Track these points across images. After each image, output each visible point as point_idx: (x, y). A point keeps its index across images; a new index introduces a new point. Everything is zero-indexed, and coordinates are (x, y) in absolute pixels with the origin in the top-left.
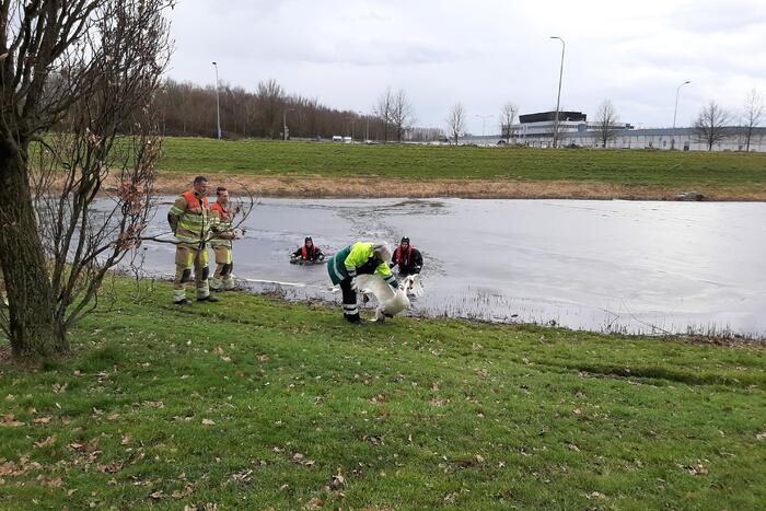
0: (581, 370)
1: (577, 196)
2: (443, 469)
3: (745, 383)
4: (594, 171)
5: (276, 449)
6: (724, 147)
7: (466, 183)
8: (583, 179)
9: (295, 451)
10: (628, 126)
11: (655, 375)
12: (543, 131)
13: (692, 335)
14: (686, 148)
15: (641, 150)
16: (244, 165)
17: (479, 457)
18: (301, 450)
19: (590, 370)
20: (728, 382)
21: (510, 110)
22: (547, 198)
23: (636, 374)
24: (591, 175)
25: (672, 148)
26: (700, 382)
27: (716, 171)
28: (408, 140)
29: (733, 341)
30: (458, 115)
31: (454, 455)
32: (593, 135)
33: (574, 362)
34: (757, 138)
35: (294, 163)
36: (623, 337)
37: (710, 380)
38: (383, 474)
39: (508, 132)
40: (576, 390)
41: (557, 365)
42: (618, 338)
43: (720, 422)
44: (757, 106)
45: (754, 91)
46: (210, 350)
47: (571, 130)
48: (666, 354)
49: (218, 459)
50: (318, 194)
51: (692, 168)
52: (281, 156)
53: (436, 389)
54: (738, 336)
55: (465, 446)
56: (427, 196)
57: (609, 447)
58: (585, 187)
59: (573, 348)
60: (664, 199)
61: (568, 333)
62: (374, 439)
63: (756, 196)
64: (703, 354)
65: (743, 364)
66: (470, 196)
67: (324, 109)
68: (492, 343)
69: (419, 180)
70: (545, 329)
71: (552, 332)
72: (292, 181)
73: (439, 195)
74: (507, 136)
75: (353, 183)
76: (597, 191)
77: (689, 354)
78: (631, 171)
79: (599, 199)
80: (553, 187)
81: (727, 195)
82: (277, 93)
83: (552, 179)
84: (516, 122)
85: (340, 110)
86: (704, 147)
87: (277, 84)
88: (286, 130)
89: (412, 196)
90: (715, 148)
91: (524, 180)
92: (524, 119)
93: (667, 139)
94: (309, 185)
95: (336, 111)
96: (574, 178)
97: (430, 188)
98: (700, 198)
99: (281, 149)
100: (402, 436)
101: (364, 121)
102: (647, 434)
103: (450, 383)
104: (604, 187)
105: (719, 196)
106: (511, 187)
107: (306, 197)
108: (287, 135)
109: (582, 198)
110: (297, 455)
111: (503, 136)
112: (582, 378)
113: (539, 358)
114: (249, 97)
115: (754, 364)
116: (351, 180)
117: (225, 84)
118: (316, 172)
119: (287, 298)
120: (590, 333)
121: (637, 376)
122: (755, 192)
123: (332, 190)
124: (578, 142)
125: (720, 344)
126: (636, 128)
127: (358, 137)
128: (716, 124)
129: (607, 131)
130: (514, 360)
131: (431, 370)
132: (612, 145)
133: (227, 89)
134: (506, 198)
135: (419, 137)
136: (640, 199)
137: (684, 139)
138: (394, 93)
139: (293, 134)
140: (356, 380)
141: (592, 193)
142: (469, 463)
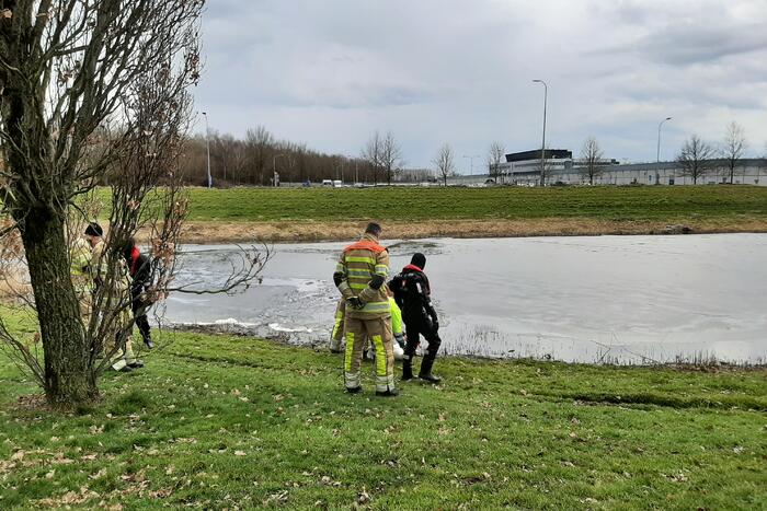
0: (576, 399)
1: (565, 233)
2: (455, 485)
3: (727, 405)
4: (582, 208)
5: (305, 473)
6: (708, 180)
7: (457, 223)
8: (571, 216)
9: (322, 474)
10: (613, 161)
11: (644, 401)
12: (530, 169)
13: (680, 363)
14: (672, 182)
15: (627, 186)
16: (237, 212)
17: (486, 474)
18: (328, 473)
19: (584, 399)
20: (711, 405)
21: (497, 151)
22: (538, 235)
23: (626, 400)
24: (579, 212)
25: (658, 183)
26: (686, 406)
27: (701, 204)
28: (398, 182)
29: (717, 367)
30: (445, 157)
31: (463, 473)
32: (580, 171)
33: (569, 392)
34: (740, 169)
35: (287, 209)
36: (615, 368)
37: (695, 403)
38: (402, 491)
39: (495, 171)
40: (571, 416)
41: (554, 395)
42: (609, 368)
43: (701, 439)
44: (737, 139)
45: (733, 125)
46: (228, 392)
47: (558, 167)
48: (654, 382)
49: (255, 483)
50: (312, 239)
51: (678, 201)
52: (274, 202)
53: (442, 419)
54: (723, 363)
55: (473, 465)
56: (420, 237)
57: (600, 463)
58: (572, 223)
59: (567, 380)
60: (651, 233)
61: (563, 366)
62: (391, 463)
63: (741, 227)
64: (690, 380)
65: (727, 388)
66: (462, 236)
67: (313, 153)
68: (491, 377)
69: (411, 221)
70: (541, 363)
71: (547, 365)
72: (286, 226)
73: (432, 235)
74: (495, 175)
75: (346, 227)
76: (585, 227)
77: (677, 381)
78: (618, 206)
79: (587, 235)
80: (542, 224)
81: (712, 227)
82: (266, 139)
83: (541, 216)
84: (504, 160)
85: (329, 154)
86: (689, 181)
87: (266, 130)
88: (277, 175)
89: (405, 237)
90: (700, 181)
91: (513, 218)
92: (511, 158)
93: (652, 173)
94: (303, 229)
95: (325, 156)
96: (563, 215)
97: (422, 229)
98: (686, 231)
99: (274, 195)
100: (416, 459)
101: (353, 164)
102: (635, 451)
103: (454, 414)
104: (592, 223)
105: (706, 229)
106: (501, 225)
107: (301, 241)
108: (277, 181)
109: (572, 235)
110: (324, 478)
111: (491, 175)
112: (577, 406)
113: (536, 389)
114: (237, 144)
115: (737, 388)
116: (344, 223)
117: (213, 133)
118: (309, 216)
119: (290, 341)
120: (583, 365)
121: (627, 402)
122: (739, 223)
123: (326, 234)
124: (565, 180)
125: (706, 372)
126: (621, 163)
127: (348, 180)
128: (700, 157)
129: (593, 167)
130: (513, 392)
131: (436, 403)
132: (599, 182)
133: (216, 137)
134: (497, 236)
135: (407, 179)
136: (628, 234)
137: (669, 173)
138: (383, 138)
139: (284, 179)
140: (368, 414)
141: (581, 229)
142: (478, 479)
